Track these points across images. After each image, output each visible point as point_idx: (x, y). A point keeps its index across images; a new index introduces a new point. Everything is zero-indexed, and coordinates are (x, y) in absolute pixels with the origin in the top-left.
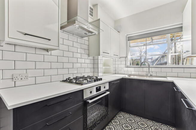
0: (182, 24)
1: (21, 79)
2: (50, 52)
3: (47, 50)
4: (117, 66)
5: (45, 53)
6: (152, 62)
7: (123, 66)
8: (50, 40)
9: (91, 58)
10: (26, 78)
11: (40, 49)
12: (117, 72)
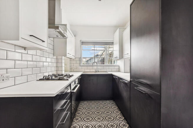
0: (113, 41)
1: (3, 80)
2: (27, 51)
3: (25, 48)
4: (72, 65)
5: (23, 51)
6: (86, 61)
7: (78, 65)
8: (45, 42)
9: (55, 57)
10: (7, 78)
11: (20, 46)
12: (72, 70)
